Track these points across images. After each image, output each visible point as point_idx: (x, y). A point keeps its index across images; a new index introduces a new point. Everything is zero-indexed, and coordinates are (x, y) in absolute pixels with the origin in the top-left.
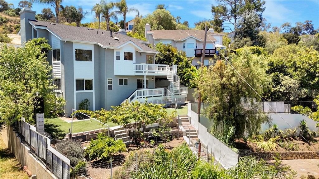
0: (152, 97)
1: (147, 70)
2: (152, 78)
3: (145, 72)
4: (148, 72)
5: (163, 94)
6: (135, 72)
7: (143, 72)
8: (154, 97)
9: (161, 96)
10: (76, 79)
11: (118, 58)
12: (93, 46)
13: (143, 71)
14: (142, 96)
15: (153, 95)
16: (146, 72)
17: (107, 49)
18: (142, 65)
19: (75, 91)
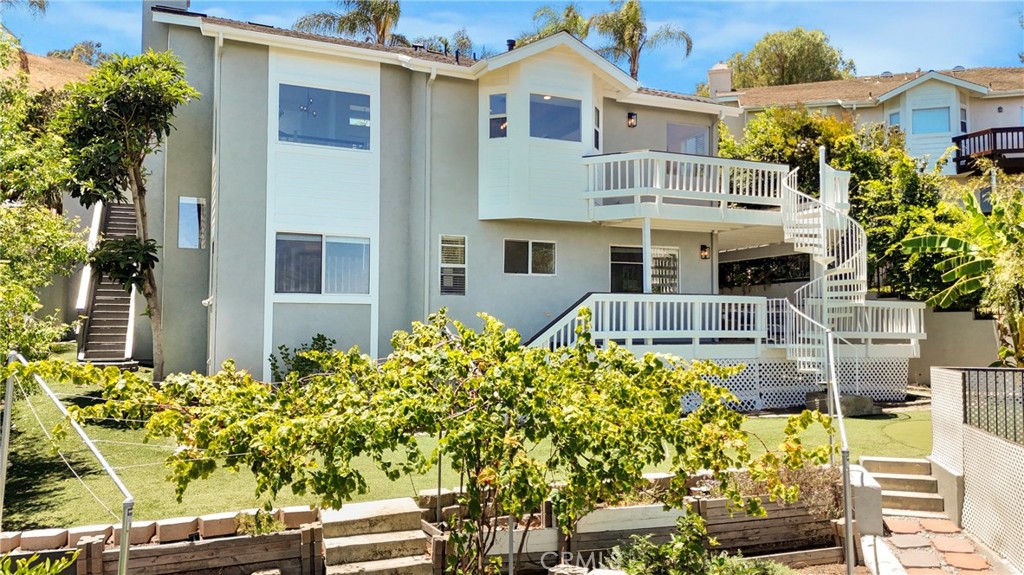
0: (689, 341)
1: (658, 185)
2: (703, 248)
3: (644, 199)
4: (666, 200)
5: (760, 331)
6: (592, 202)
7: (638, 199)
8: (703, 341)
9: (750, 341)
10: (278, 234)
11: (498, 129)
12: (378, 70)
13: (637, 192)
14: (630, 334)
15: (697, 334)
16: (652, 199)
17: (433, 77)
18: (631, 163)
19: (271, 297)
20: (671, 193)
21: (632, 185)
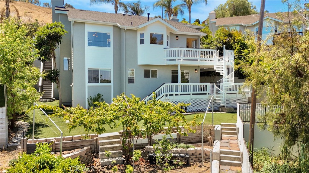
0: (190, 94)
1: (182, 56)
2: (196, 70)
3: (178, 60)
4: (184, 60)
5: (208, 91)
6: (166, 60)
7: (177, 60)
8: (193, 94)
9: (206, 94)
10: (88, 69)
11: (142, 42)
12: (112, 28)
13: (177, 58)
14: (174, 93)
15: (191, 92)
16: (181, 59)
17: (126, 30)
18: (175, 50)
19: (87, 84)
20: (185, 58)
21: (175, 56)
